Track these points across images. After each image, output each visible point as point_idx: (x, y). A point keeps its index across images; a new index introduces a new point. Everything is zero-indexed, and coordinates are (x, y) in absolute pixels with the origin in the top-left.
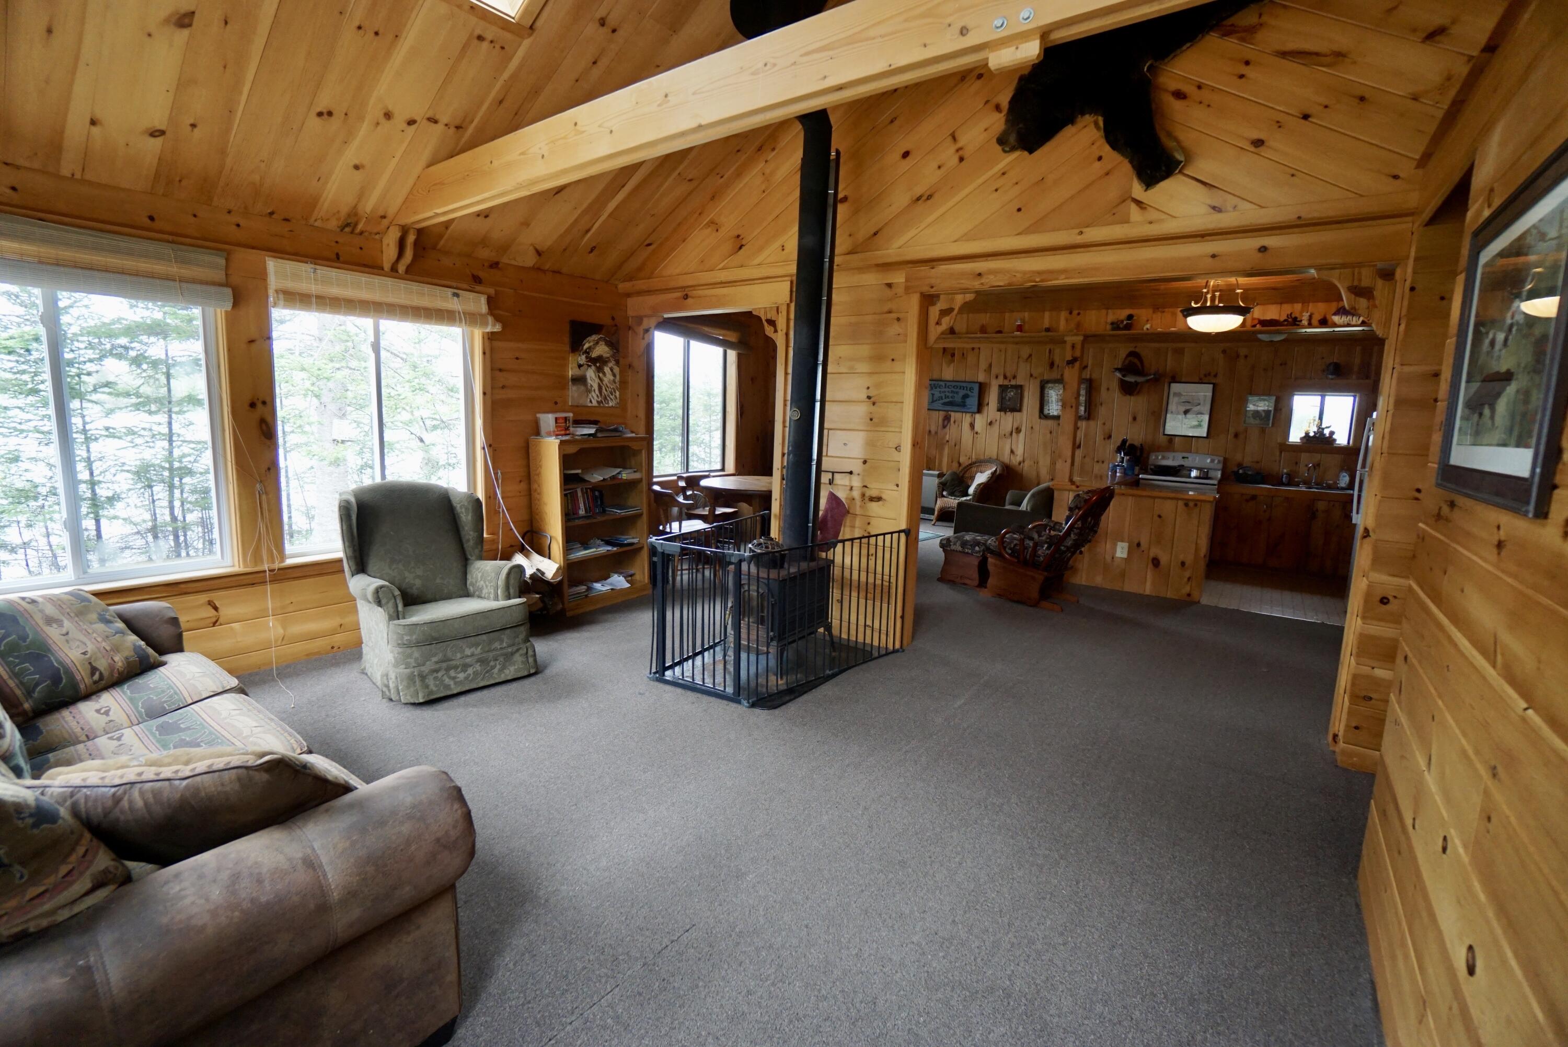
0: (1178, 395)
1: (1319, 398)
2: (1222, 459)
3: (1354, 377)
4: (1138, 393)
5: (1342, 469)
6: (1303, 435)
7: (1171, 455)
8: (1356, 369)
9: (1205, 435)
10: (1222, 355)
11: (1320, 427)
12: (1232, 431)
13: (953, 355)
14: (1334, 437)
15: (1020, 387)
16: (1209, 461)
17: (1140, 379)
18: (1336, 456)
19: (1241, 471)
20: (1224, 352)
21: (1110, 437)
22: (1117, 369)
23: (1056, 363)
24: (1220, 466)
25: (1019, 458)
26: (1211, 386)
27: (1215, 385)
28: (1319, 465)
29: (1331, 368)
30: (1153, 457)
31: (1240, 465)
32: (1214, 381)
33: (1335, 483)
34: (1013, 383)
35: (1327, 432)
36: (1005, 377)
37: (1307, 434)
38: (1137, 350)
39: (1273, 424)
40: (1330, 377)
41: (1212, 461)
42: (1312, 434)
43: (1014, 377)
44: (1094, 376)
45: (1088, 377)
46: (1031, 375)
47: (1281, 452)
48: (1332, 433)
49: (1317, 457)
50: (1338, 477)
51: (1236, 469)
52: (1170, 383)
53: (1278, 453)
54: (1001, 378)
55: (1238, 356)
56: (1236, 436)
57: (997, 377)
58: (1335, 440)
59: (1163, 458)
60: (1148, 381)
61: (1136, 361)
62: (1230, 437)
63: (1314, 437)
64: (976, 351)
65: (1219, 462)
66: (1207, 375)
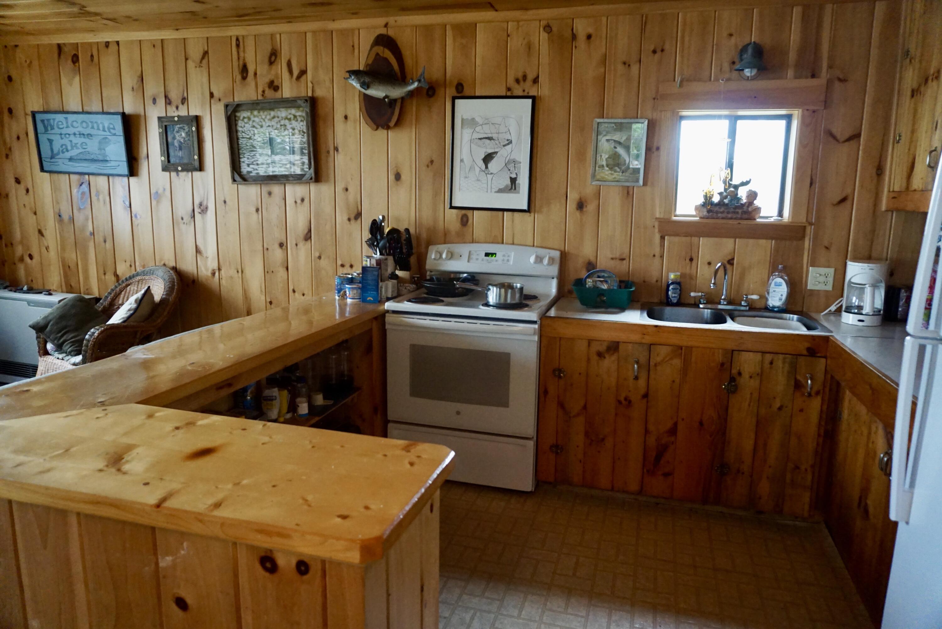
0: (471, 123)
1: (726, 123)
2: (557, 254)
3: (790, 73)
4: (398, 124)
5: (773, 269)
6: (701, 200)
7: (464, 249)
8: (792, 56)
9: (525, 207)
10: (544, 36)
11: (728, 183)
12: (573, 197)
13: (75, 59)
14: (757, 203)
15: (197, 120)
16: (532, 259)
17: (396, 92)
18: (763, 242)
19: (590, 283)
20: (548, 28)
21: (358, 215)
22: (356, 73)
23: (251, 69)
24: (554, 270)
25: (212, 264)
26: (530, 101)
27: (534, 98)
28: (731, 262)
29: (748, 56)
30: (432, 255)
31: (590, 266)
32: (533, 93)
33: (764, 298)
34: (183, 112)
35: (742, 193)
36: (168, 101)
37: (708, 199)
38: (391, 33)
39: (645, 183)
40: (747, 72)
41: (539, 260)
42: (716, 199)
43: (184, 100)
44: (319, 93)
45: (310, 94)
46: (212, 95)
47: (662, 238)
48: (753, 195)
49: (728, 244)
50: (766, 284)
51: (583, 274)
52: (454, 99)
53: (657, 237)
54: (161, 101)
55: (574, 37)
56: (581, 206)
57: (154, 101)
58: (758, 209)
59: (451, 255)
60: (411, 94)
61: (388, 54)
62: (571, 206)
63: (721, 204)
64: (113, 48)
65: (552, 261)
66: (521, 79)
